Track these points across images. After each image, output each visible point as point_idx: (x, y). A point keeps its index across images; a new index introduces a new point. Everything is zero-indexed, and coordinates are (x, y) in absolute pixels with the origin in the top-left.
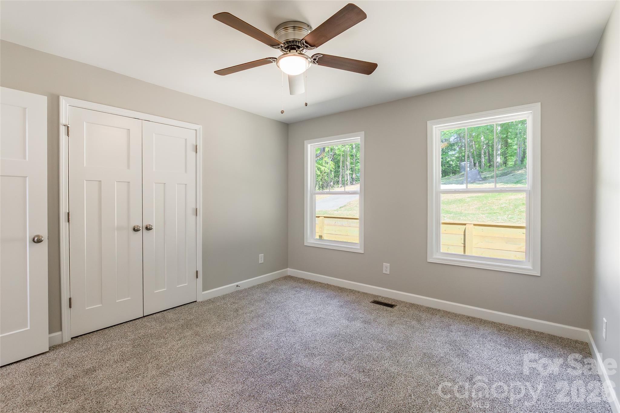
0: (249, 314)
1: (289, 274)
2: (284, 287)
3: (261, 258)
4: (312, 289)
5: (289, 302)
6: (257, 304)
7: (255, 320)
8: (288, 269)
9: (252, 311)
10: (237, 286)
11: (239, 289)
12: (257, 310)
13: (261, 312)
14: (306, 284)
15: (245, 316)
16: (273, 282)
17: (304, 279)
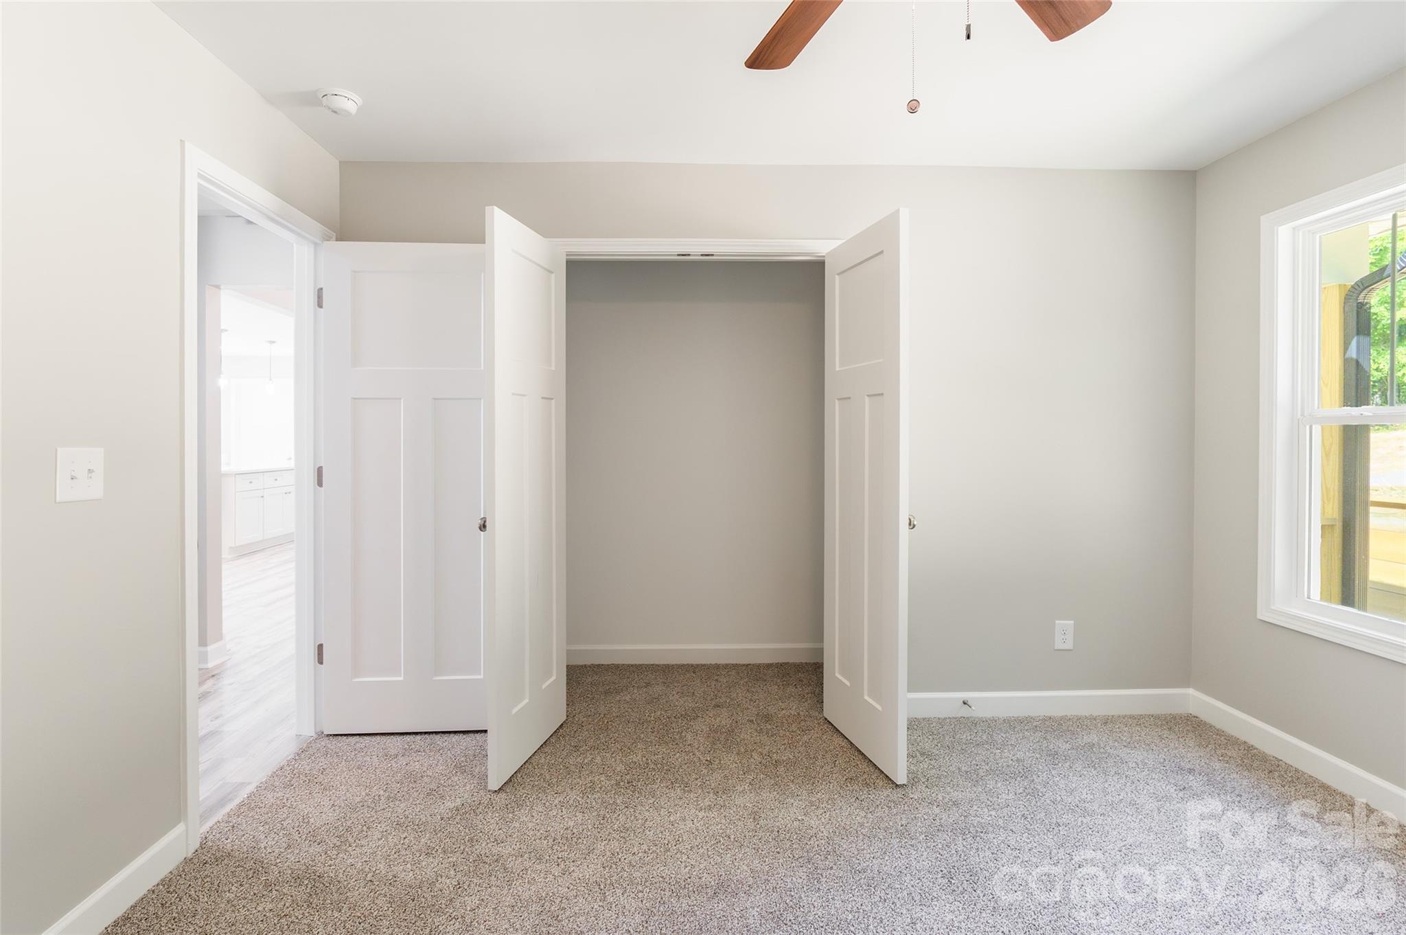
0: (937, 810)
1: (1193, 710)
2: (1138, 755)
3: (1064, 633)
4: (1263, 802)
5: (1117, 821)
6: (991, 785)
7: (942, 838)
8: (1191, 691)
9: (955, 804)
10: (965, 703)
11: (965, 712)
12: (975, 808)
13: (986, 816)
14: (1245, 773)
15: (922, 810)
16: (1107, 721)
17: (1249, 748)
